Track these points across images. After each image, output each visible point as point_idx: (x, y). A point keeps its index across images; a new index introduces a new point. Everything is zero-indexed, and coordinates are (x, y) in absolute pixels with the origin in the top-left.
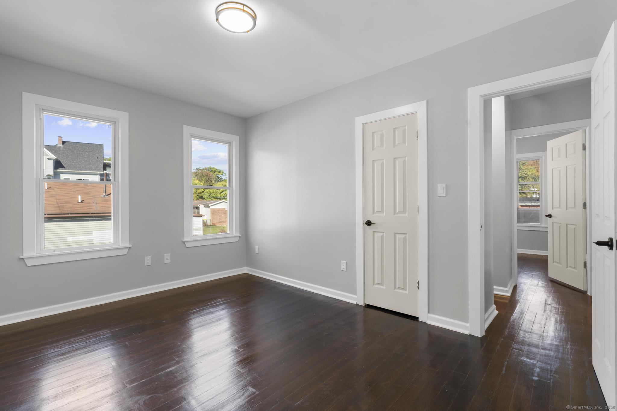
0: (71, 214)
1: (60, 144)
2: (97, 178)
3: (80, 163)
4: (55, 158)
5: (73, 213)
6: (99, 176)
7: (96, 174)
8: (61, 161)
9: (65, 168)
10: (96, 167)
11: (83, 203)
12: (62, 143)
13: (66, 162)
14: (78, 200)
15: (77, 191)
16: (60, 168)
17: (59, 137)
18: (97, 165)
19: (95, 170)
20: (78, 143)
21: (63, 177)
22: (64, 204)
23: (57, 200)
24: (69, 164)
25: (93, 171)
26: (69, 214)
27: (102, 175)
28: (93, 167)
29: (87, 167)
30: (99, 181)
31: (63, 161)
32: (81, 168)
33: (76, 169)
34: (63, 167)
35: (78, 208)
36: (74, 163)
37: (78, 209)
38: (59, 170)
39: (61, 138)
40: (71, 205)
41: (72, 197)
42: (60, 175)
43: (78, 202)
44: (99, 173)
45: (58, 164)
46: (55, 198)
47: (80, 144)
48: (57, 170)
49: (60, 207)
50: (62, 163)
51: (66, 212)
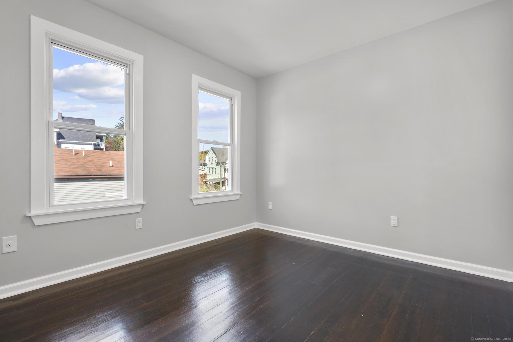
0: (109, 175)
1: (60, 119)
2: (91, 148)
3: (77, 135)
4: (58, 131)
5: (109, 174)
6: (93, 146)
7: (91, 144)
8: (62, 133)
9: (65, 139)
10: (90, 138)
11: (113, 167)
12: (61, 118)
13: (66, 134)
14: (110, 165)
15: (106, 157)
16: (62, 139)
17: (59, 113)
18: (91, 137)
19: (90, 141)
20: (74, 119)
21: (63, 146)
22: (101, 168)
23: (95, 165)
24: (68, 136)
25: (88, 142)
26: (107, 175)
27: (95, 145)
28: (88, 138)
29: (83, 138)
30: (93, 150)
31: (63, 133)
32: (79, 139)
33: (75, 140)
34: (63, 138)
35: (112, 170)
36: (72, 134)
37: (112, 172)
38: (61, 140)
39: (61, 114)
40: (106, 169)
41: (104, 162)
42: (61, 145)
43: (110, 166)
44: (93, 143)
45: (60, 136)
46: (93, 163)
47: (76, 119)
48: (60, 141)
49: (99, 170)
50: (63, 135)
51: (105, 174)
